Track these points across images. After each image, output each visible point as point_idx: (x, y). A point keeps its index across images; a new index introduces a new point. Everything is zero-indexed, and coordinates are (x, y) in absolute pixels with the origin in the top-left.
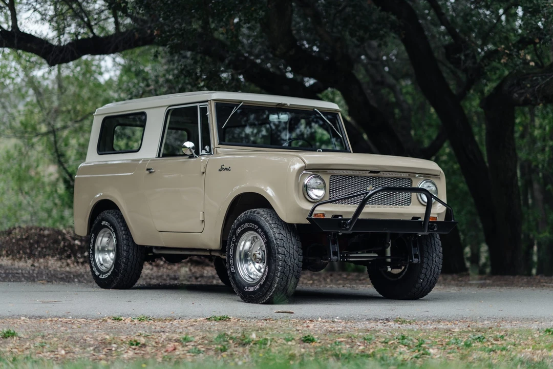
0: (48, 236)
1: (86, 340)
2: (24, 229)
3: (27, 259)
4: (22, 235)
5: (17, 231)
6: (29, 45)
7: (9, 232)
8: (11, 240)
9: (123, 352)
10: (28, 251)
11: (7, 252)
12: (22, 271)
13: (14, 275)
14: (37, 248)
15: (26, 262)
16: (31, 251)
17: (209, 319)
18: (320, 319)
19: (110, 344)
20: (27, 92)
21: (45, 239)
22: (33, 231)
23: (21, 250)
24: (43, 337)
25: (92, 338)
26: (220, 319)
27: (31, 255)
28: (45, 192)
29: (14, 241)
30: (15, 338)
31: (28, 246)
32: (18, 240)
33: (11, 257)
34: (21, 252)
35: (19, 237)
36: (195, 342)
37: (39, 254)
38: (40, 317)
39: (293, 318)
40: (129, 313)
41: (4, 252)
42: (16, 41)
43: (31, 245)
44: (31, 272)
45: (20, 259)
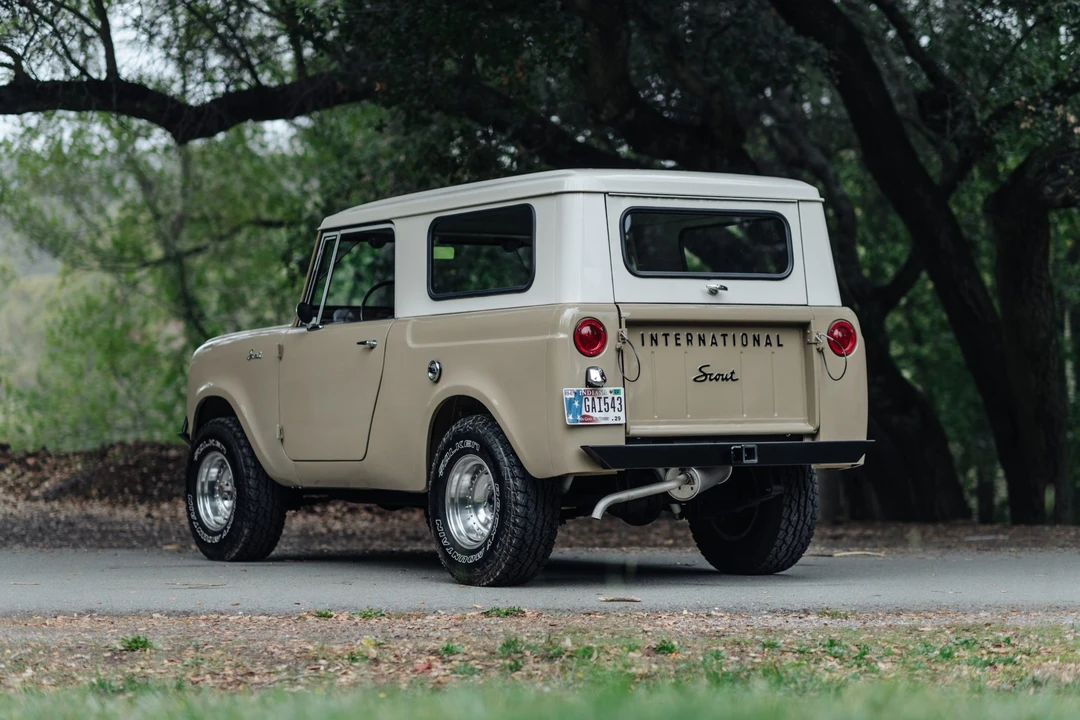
0: (177, 459)
1: (272, 653)
2: (130, 447)
3: (137, 503)
4: (126, 459)
5: (117, 451)
6: (138, 105)
7: (102, 453)
8: (107, 468)
9: (339, 674)
10: (139, 488)
11: (100, 490)
12: (130, 525)
13: (117, 535)
14: (155, 483)
15: (136, 509)
16: (145, 488)
17: (487, 614)
18: (685, 612)
19: (316, 659)
20: (123, 183)
21: (171, 466)
22: (147, 451)
23: (125, 486)
24: (197, 648)
25: (283, 649)
26: (507, 614)
27: (144, 497)
28: (160, 372)
29: (112, 469)
30: (148, 650)
31: (138, 479)
32: (119, 469)
33: (107, 500)
34: (126, 490)
35: (121, 462)
36: (466, 654)
37: (160, 495)
38: (187, 614)
39: (637, 611)
40: (344, 604)
41: (94, 492)
42: (114, 99)
43: (145, 478)
44: (148, 528)
45: (125, 503)
